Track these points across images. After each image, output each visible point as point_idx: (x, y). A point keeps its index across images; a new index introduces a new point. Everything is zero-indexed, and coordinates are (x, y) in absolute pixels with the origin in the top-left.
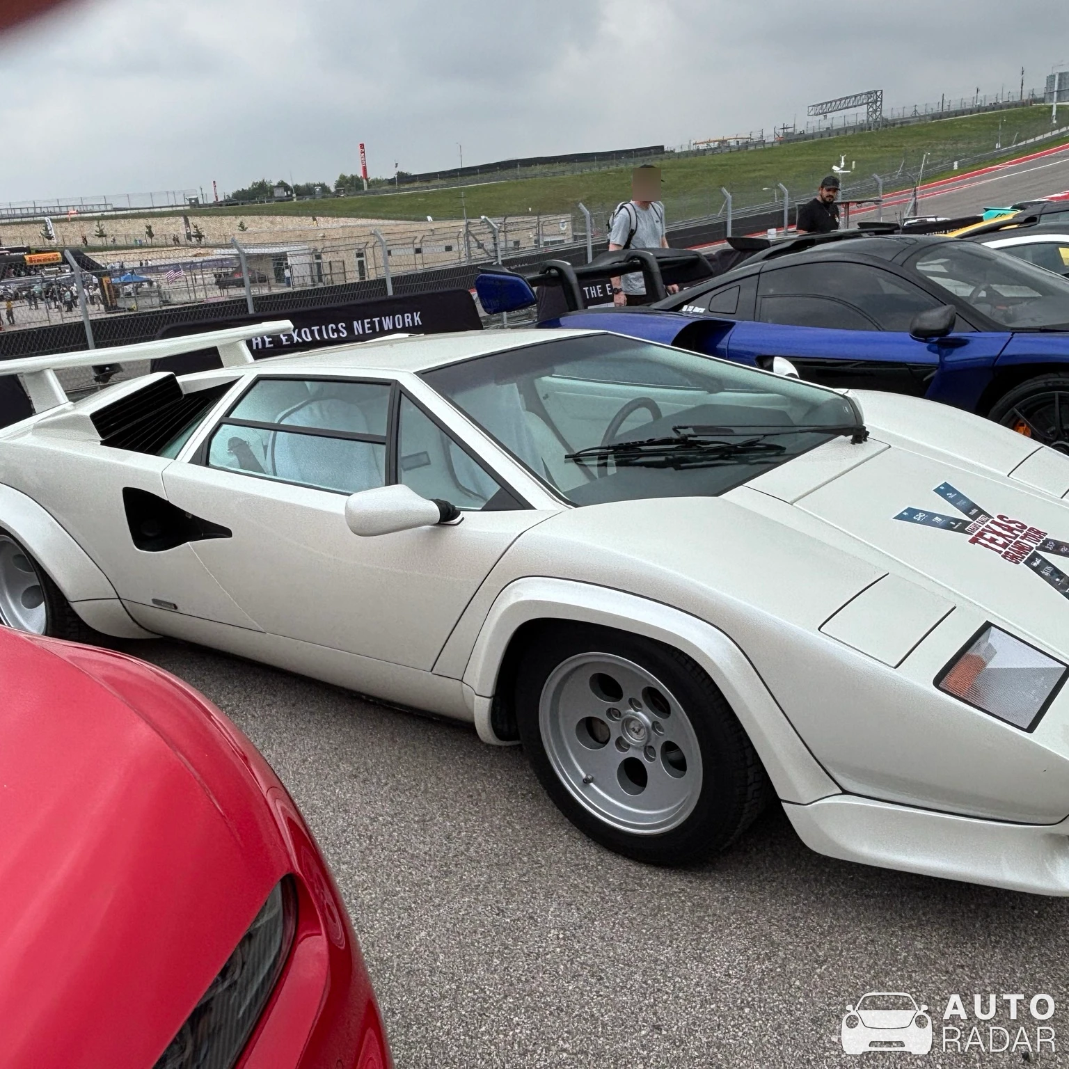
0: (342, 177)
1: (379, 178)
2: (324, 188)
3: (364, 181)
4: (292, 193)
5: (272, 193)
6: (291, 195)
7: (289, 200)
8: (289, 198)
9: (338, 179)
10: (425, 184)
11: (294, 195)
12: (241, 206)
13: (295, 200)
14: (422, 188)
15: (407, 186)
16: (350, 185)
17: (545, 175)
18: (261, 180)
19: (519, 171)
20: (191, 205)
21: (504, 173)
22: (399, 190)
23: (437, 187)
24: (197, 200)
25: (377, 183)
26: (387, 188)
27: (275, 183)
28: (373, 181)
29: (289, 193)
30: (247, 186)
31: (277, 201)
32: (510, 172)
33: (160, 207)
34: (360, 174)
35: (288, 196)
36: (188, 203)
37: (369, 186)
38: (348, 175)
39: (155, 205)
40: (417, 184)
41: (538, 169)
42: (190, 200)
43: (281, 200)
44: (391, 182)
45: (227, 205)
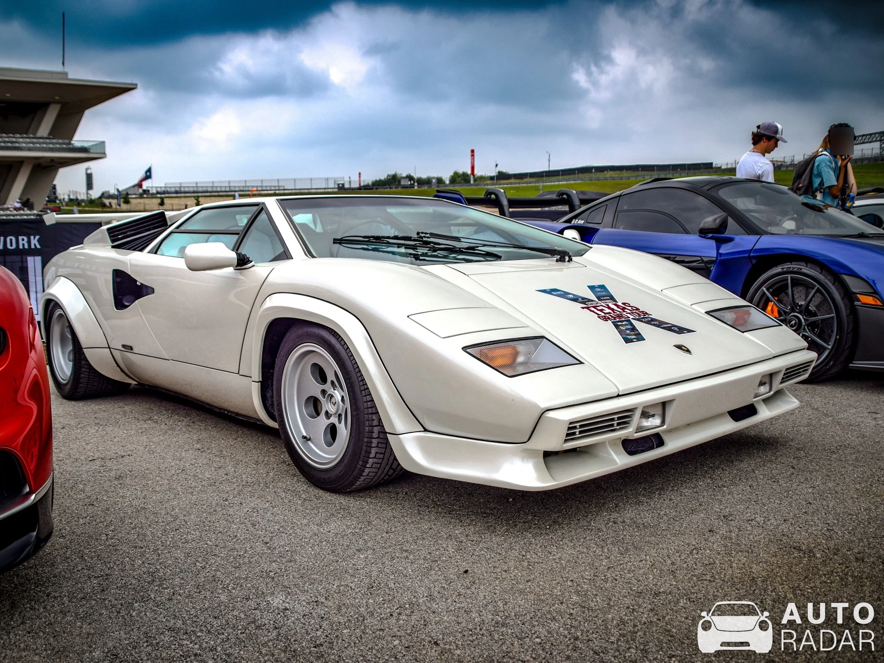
0: (456, 173)
1: (484, 175)
2: (440, 181)
3: (472, 177)
4: (414, 182)
5: (399, 182)
6: (414, 184)
7: (411, 187)
8: (412, 186)
9: (452, 174)
10: (518, 181)
11: (416, 184)
12: (374, 190)
13: (416, 188)
14: (515, 183)
15: (504, 182)
16: (459, 178)
17: (614, 179)
18: (394, 173)
19: (593, 175)
20: (339, 188)
21: (581, 175)
22: (496, 184)
23: (527, 183)
24: (343, 185)
25: (482, 178)
26: (489, 182)
27: (404, 175)
28: (478, 177)
29: (412, 182)
30: (383, 177)
31: (402, 188)
32: (587, 175)
33: (316, 189)
34: (469, 172)
35: (411, 184)
36: (336, 186)
37: (475, 180)
38: (461, 172)
39: (313, 187)
40: (512, 181)
41: (609, 174)
42: (338, 185)
43: (405, 187)
44: (492, 178)
45: (365, 189)
